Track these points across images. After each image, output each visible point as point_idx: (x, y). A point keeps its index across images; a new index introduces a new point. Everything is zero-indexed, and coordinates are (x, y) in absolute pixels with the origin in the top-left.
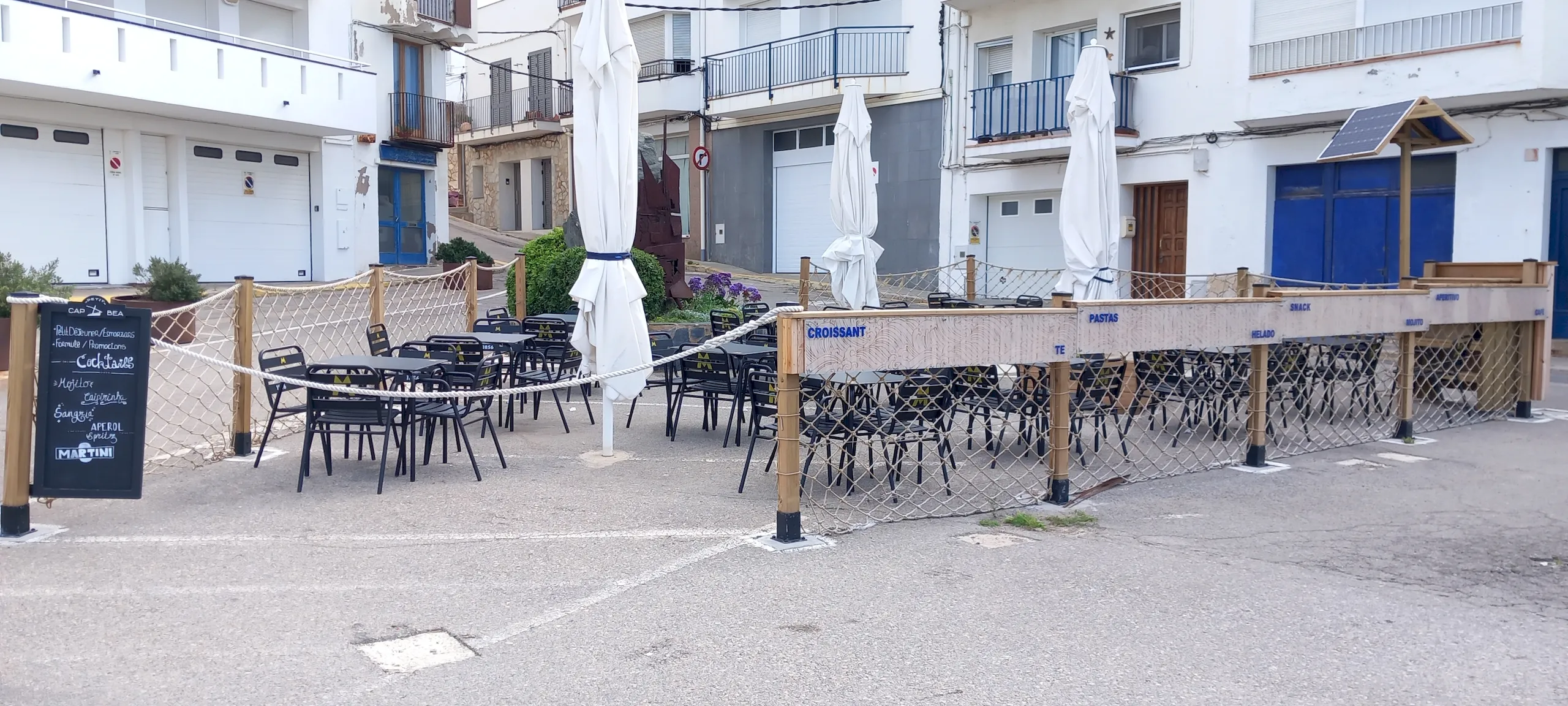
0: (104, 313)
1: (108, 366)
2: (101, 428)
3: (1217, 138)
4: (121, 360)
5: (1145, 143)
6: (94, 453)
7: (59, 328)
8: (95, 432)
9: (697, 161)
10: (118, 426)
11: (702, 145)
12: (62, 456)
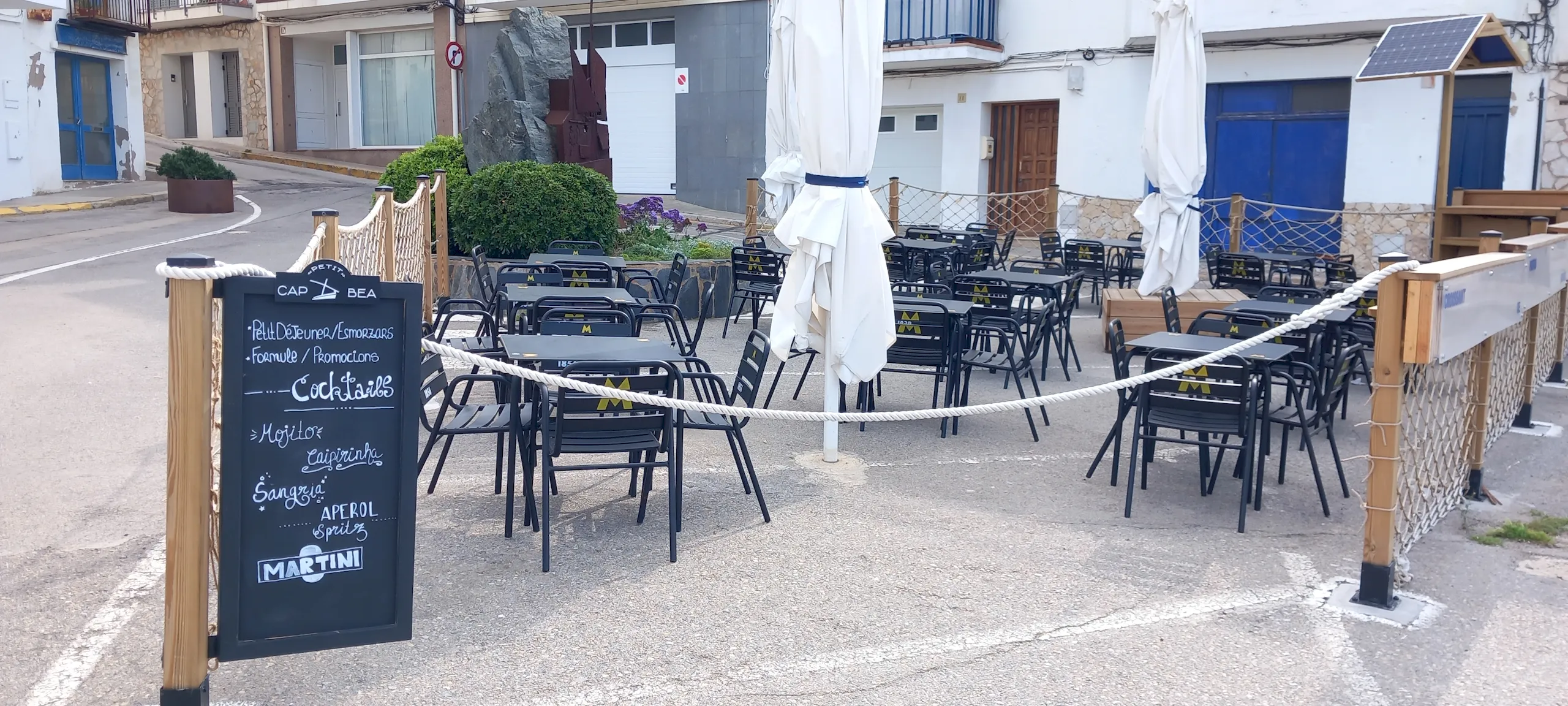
0: (342, 295)
1: (349, 396)
2: (338, 515)
3: (1094, 55)
4: (371, 383)
5: (1011, 58)
6: (328, 563)
7: (258, 325)
8: (329, 523)
9: (450, 58)
10: (368, 508)
11: (453, 39)
12: (270, 574)
